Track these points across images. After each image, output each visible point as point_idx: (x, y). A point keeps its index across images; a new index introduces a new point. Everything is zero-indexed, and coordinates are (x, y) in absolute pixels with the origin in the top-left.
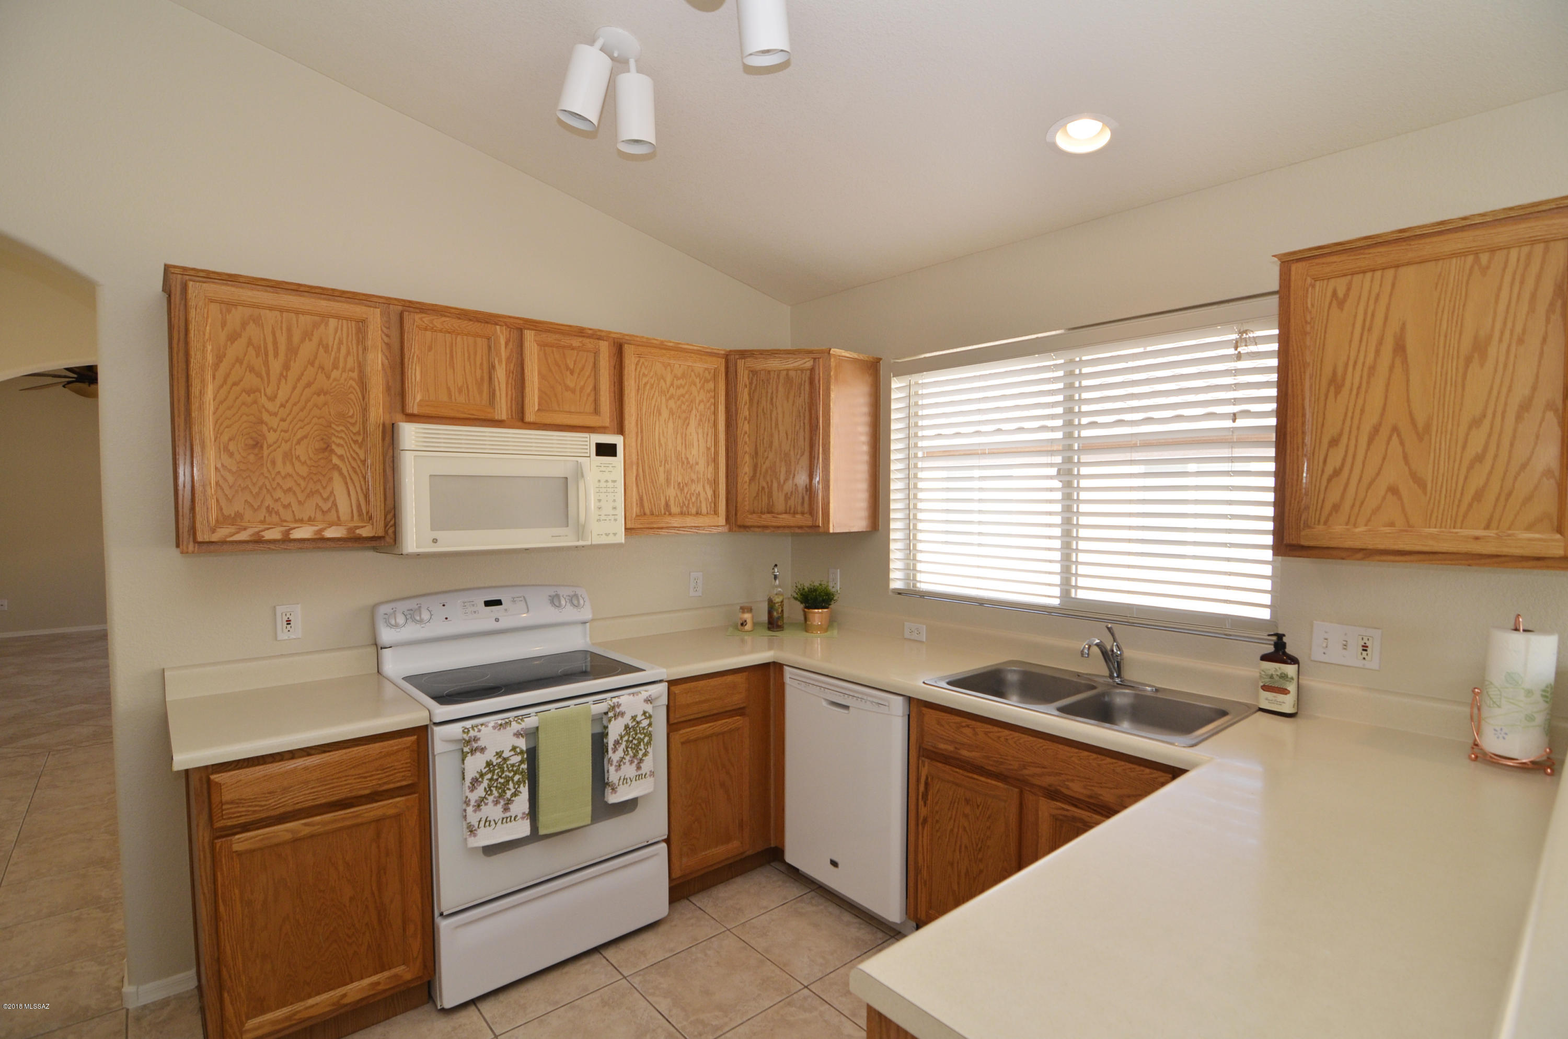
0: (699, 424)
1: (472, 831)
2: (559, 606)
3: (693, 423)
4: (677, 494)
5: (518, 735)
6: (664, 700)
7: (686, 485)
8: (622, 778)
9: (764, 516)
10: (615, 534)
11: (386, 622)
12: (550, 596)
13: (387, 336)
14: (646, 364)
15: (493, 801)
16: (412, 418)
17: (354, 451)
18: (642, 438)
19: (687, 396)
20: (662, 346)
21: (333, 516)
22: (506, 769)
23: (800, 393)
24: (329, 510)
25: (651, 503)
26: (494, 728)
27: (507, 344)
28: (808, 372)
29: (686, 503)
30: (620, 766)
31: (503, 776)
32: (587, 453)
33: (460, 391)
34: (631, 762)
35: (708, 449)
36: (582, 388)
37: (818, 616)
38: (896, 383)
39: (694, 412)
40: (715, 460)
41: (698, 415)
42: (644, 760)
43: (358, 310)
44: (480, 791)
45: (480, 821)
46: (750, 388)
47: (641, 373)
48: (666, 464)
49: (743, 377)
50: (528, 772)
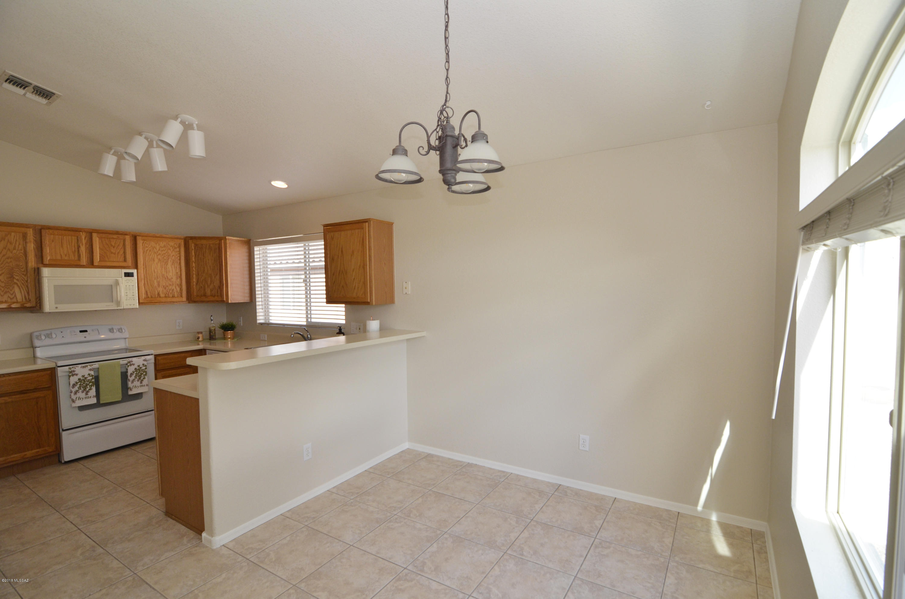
0: (172, 264)
1: (73, 401)
2: (113, 332)
3: (170, 264)
4: (163, 290)
5: (90, 370)
6: (153, 361)
7: (167, 286)
8: (134, 386)
9: (202, 297)
10: (134, 305)
11: (37, 338)
12: (109, 329)
13: (35, 237)
14: (147, 243)
15: (81, 392)
16: (46, 266)
17: (23, 277)
18: (146, 270)
19: (166, 254)
20: (155, 237)
21: (15, 300)
22: (86, 381)
23: (215, 252)
24: (13, 298)
25: (151, 293)
26: (81, 367)
27: (85, 238)
28: (218, 245)
29: (168, 293)
30: (133, 382)
31: (85, 383)
32: (120, 276)
33: (66, 256)
34: (138, 381)
35: (177, 273)
36: (118, 253)
37: (229, 334)
38: (256, 248)
39: (170, 259)
40: (181, 277)
41: (172, 261)
42: (143, 381)
43: (23, 230)
44: (76, 388)
45: (76, 398)
46: (195, 251)
47: (145, 246)
48: (158, 279)
49: (192, 246)
50: (95, 382)
